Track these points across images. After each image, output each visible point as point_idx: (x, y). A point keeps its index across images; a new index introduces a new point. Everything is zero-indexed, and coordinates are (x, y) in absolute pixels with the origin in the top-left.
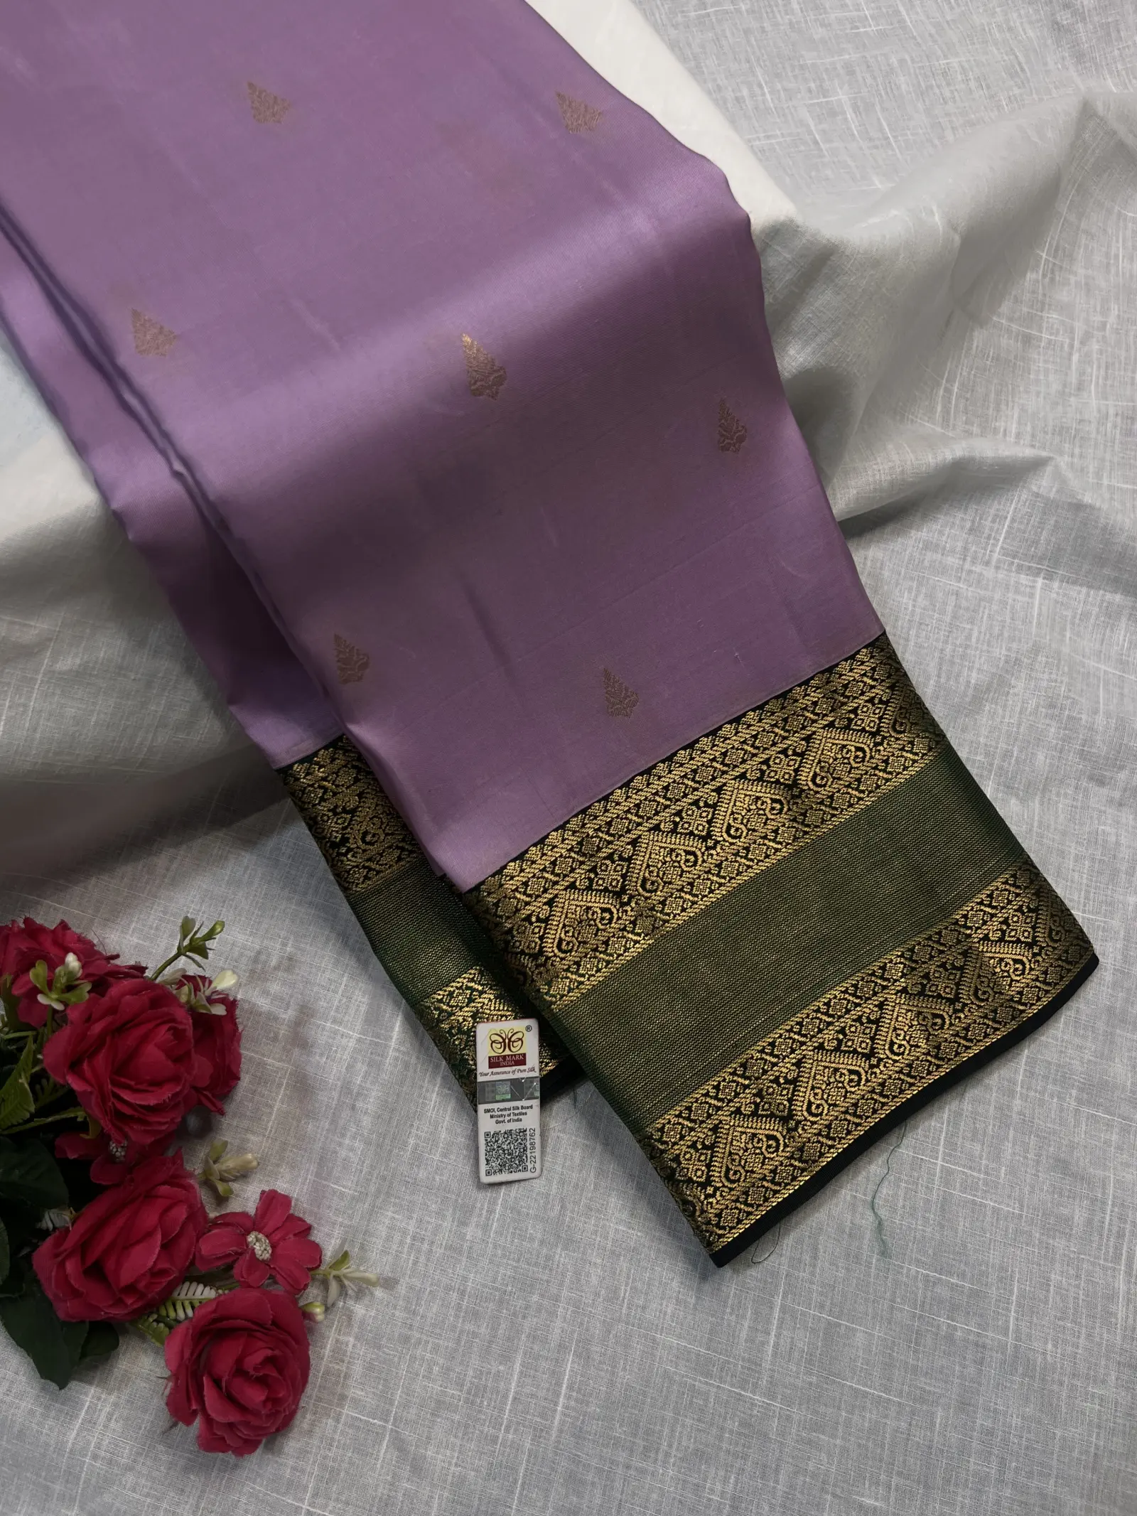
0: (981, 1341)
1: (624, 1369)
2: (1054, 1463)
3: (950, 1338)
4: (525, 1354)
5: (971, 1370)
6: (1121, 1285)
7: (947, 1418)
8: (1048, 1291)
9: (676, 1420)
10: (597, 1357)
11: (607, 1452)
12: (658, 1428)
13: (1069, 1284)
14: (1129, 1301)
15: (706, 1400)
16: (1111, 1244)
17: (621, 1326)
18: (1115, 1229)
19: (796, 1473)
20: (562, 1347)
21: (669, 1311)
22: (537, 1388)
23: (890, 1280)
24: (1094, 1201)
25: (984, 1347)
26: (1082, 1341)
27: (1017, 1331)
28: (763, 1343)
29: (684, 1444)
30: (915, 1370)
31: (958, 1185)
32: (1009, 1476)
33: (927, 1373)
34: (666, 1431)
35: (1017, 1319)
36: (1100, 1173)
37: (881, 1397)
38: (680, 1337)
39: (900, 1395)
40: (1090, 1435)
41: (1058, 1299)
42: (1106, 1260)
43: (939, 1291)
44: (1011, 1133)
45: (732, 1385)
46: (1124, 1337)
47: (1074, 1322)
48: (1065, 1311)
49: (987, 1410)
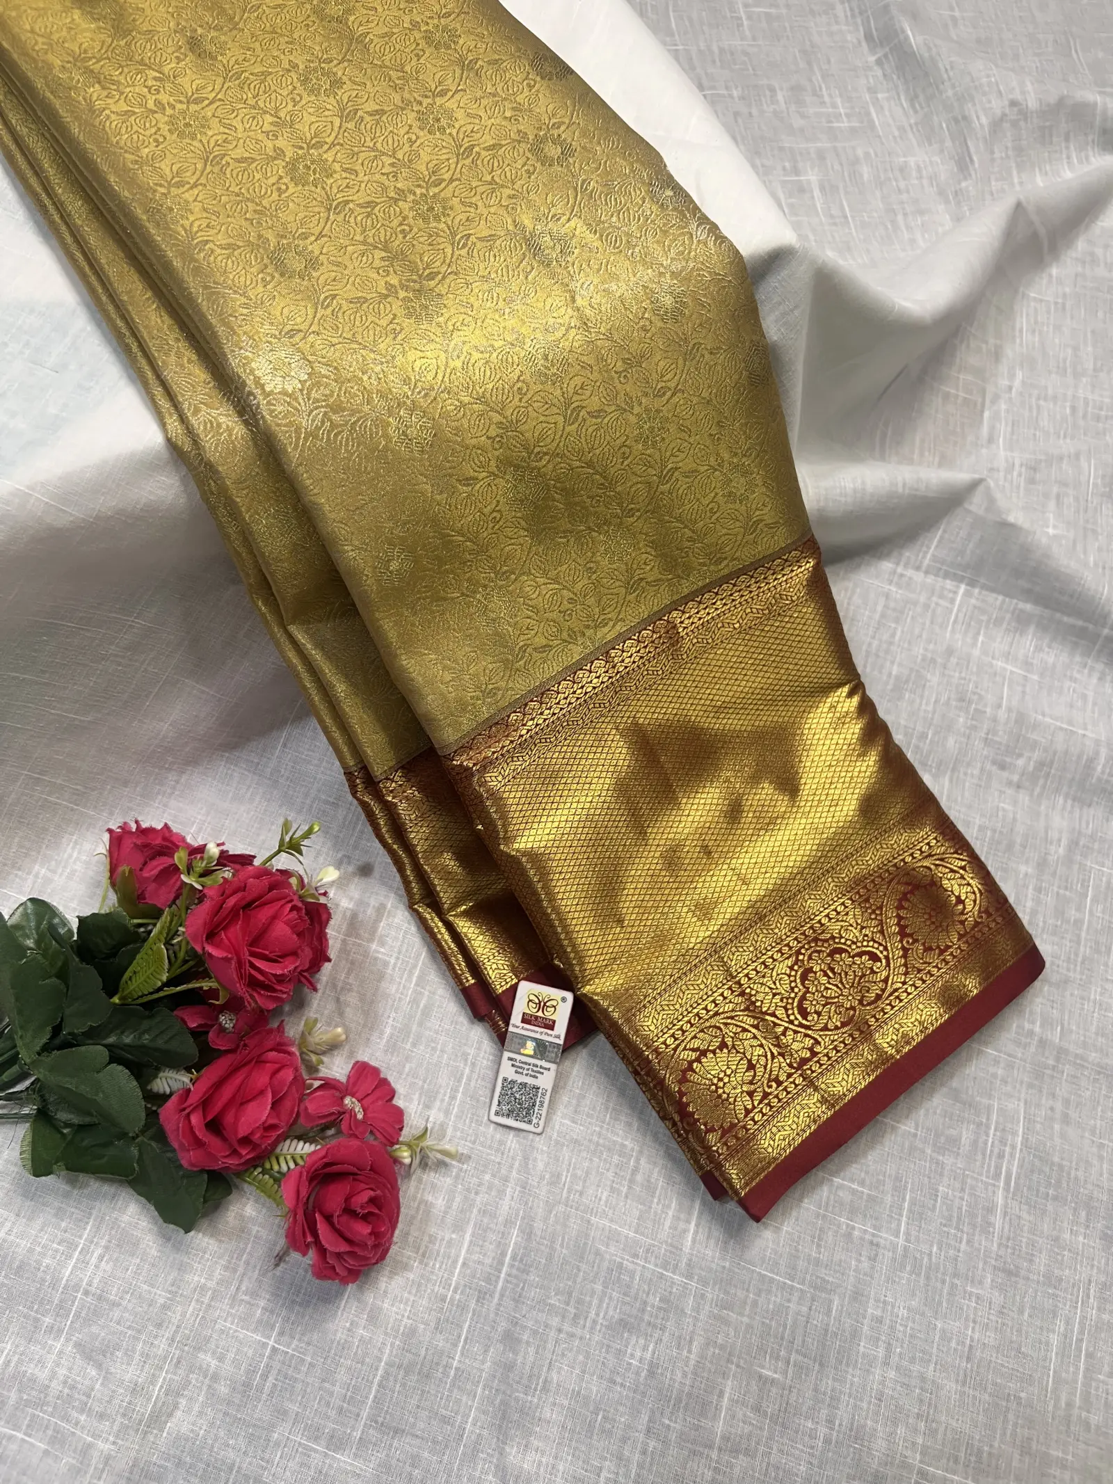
0: (875, 1240)
1: (562, 1246)
2: (935, 1350)
3: (849, 1236)
4: (475, 1225)
5: (865, 1265)
6: (1000, 1199)
7: (843, 1306)
8: (936, 1201)
9: (604, 1293)
10: (539, 1233)
11: (542, 1317)
12: (588, 1299)
13: (955, 1196)
14: (1005, 1214)
15: (632, 1278)
16: (993, 1164)
17: (561, 1208)
18: (996, 1151)
19: (708, 1344)
20: (508, 1223)
21: (604, 1198)
22: (485, 1255)
24: (979, 1125)
25: (878, 1245)
26: (963, 1246)
27: (908, 1234)
28: (685, 1231)
29: (611, 1313)
30: (817, 1262)
32: (895, 1359)
34: (595, 1302)
35: (908, 1224)
36: (985, 1101)
37: (785, 1283)
38: (611, 1220)
39: (803, 1283)
40: (966, 1328)
41: (945, 1207)
42: (988, 1177)
43: (841, 1193)
45: (656, 1265)
46: (1000, 1245)
47: (957, 1228)
48: (950, 1219)
49: (877, 1301)
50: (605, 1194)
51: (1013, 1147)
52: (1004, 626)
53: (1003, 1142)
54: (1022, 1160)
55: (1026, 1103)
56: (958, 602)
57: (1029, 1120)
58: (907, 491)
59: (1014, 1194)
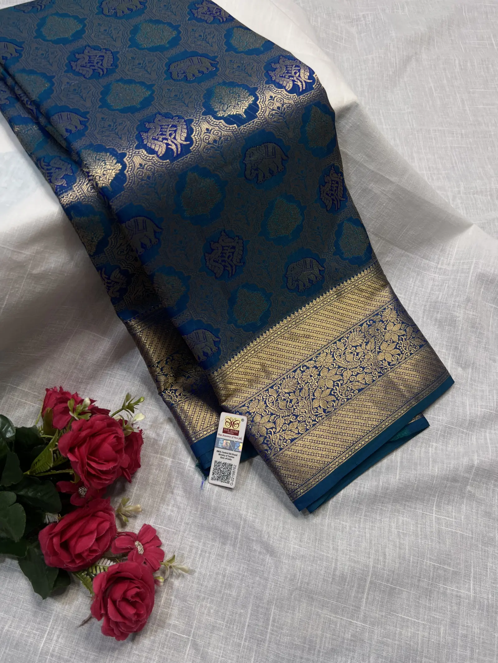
0: (459, 594)
1: (299, 612)
4: (253, 605)
5: (455, 608)
7: (446, 630)
8: (487, 571)
9: (323, 635)
10: (286, 607)
11: (292, 651)
12: (315, 639)
15: (336, 625)
19: (378, 657)
20: (269, 602)
21: (320, 585)
22: (258, 621)
25: (460, 597)
27: (474, 589)
29: (327, 645)
30: (430, 608)
31: (444, 524)
32: (475, 656)
33: (435, 610)
34: (318, 641)
35: (474, 584)
37: (415, 621)
38: (324, 596)
39: (424, 620)
41: (492, 574)
43: (439, 572)
45: (348, 618)
49: (463, 626)
50: (321, 582)
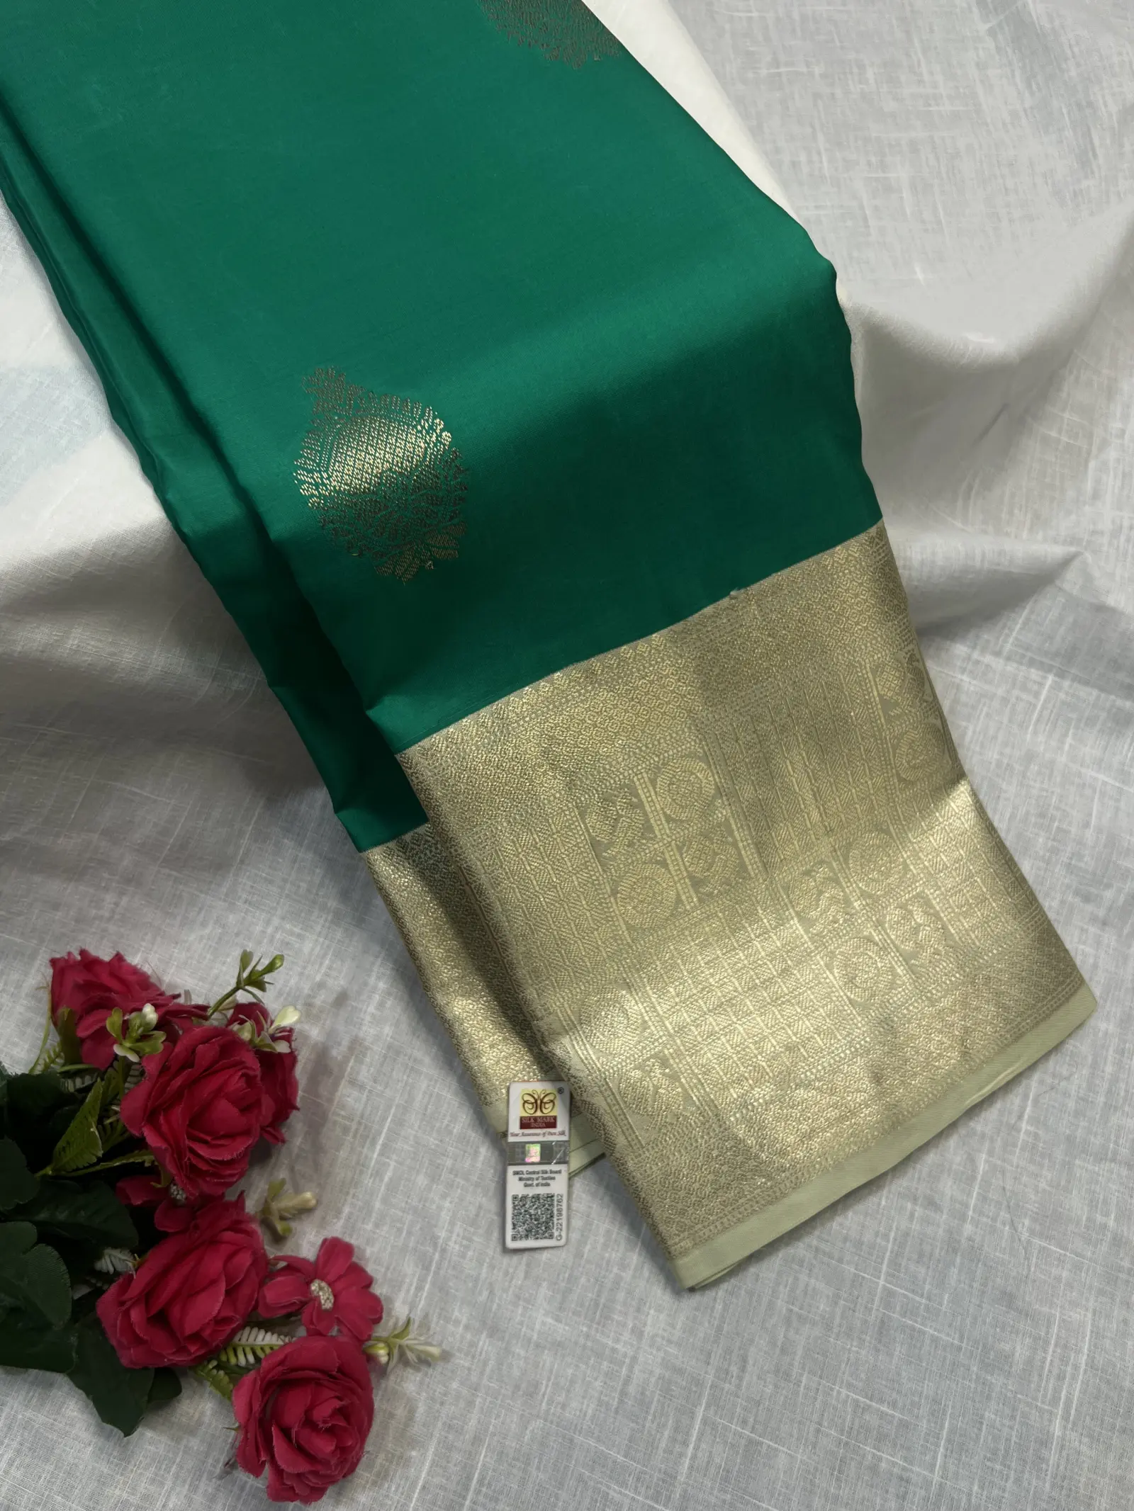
0: (905, 1475)
1: (538, 1468)
3: (874, 1469)
5: (893, 1504)
6: (1057, 1429)
8: (980, 1429)
10: (511, 1453)
13: (1003, 1425)
14: (1062, 1447)
16: (1051, 1386)
17: (539, 1423)
18: (1055, 1371)
21: (590, 1413)
23: (819, 1401)
24: (1036, 1339)
25: (908, 1481)
26: (1009, 1484)
27: (944, 1467)
28: (681, 1455)
30: (836, 1498)
31: (898, 1309)
33: (847, 1504)
35: (946, 1456)
36: (1045, 1309)
41: (990, 1438)
42: (1043, 1402)
43: (867, 1417)
44: (958, 1260)
45: (647, 1498)
46: (1053, 1486)
47: (1004, 1464)
48: (995, 1452)
50: (592, 1406)
51: (1076, 1367)
52: (1098, 727)
53: (1064, 1360)
54: (1086, 1383)
55: (1094, 1314)
56: (1042, 697)
57: (1097, 1334)
58: (986, 565)
59: (1074, 1424)
